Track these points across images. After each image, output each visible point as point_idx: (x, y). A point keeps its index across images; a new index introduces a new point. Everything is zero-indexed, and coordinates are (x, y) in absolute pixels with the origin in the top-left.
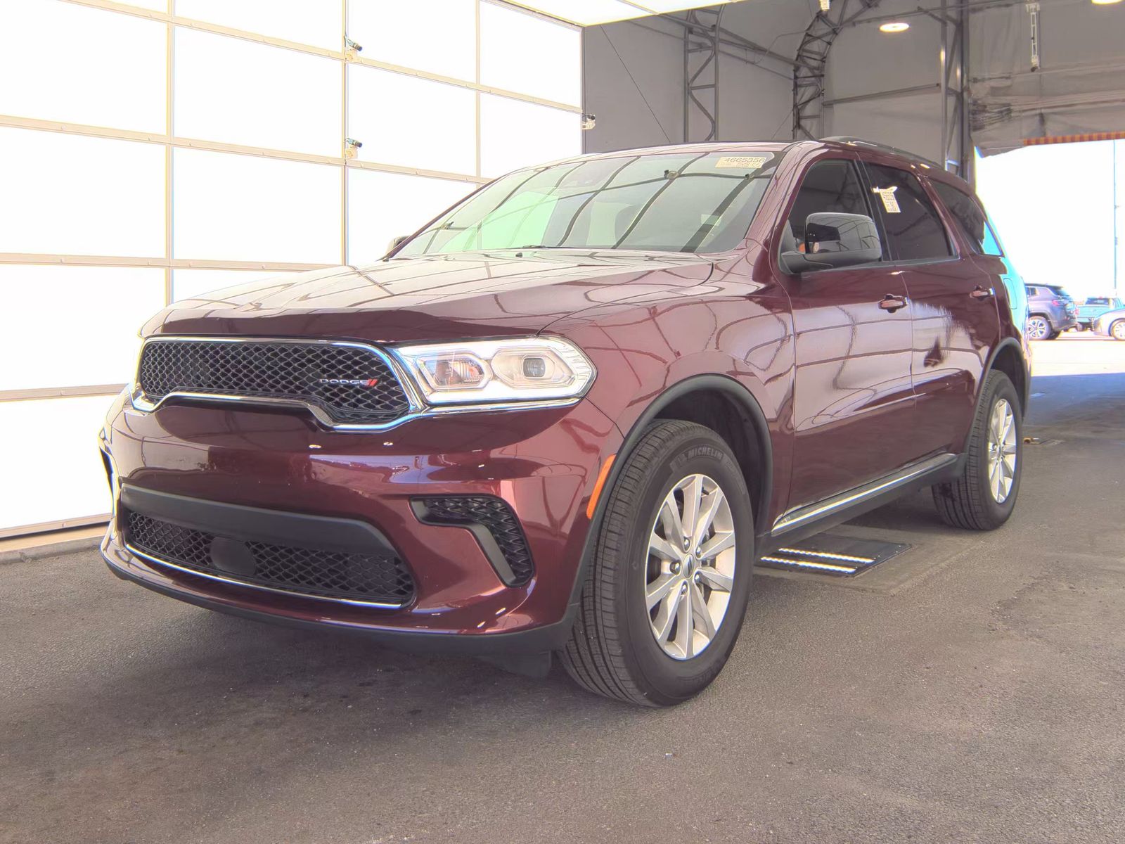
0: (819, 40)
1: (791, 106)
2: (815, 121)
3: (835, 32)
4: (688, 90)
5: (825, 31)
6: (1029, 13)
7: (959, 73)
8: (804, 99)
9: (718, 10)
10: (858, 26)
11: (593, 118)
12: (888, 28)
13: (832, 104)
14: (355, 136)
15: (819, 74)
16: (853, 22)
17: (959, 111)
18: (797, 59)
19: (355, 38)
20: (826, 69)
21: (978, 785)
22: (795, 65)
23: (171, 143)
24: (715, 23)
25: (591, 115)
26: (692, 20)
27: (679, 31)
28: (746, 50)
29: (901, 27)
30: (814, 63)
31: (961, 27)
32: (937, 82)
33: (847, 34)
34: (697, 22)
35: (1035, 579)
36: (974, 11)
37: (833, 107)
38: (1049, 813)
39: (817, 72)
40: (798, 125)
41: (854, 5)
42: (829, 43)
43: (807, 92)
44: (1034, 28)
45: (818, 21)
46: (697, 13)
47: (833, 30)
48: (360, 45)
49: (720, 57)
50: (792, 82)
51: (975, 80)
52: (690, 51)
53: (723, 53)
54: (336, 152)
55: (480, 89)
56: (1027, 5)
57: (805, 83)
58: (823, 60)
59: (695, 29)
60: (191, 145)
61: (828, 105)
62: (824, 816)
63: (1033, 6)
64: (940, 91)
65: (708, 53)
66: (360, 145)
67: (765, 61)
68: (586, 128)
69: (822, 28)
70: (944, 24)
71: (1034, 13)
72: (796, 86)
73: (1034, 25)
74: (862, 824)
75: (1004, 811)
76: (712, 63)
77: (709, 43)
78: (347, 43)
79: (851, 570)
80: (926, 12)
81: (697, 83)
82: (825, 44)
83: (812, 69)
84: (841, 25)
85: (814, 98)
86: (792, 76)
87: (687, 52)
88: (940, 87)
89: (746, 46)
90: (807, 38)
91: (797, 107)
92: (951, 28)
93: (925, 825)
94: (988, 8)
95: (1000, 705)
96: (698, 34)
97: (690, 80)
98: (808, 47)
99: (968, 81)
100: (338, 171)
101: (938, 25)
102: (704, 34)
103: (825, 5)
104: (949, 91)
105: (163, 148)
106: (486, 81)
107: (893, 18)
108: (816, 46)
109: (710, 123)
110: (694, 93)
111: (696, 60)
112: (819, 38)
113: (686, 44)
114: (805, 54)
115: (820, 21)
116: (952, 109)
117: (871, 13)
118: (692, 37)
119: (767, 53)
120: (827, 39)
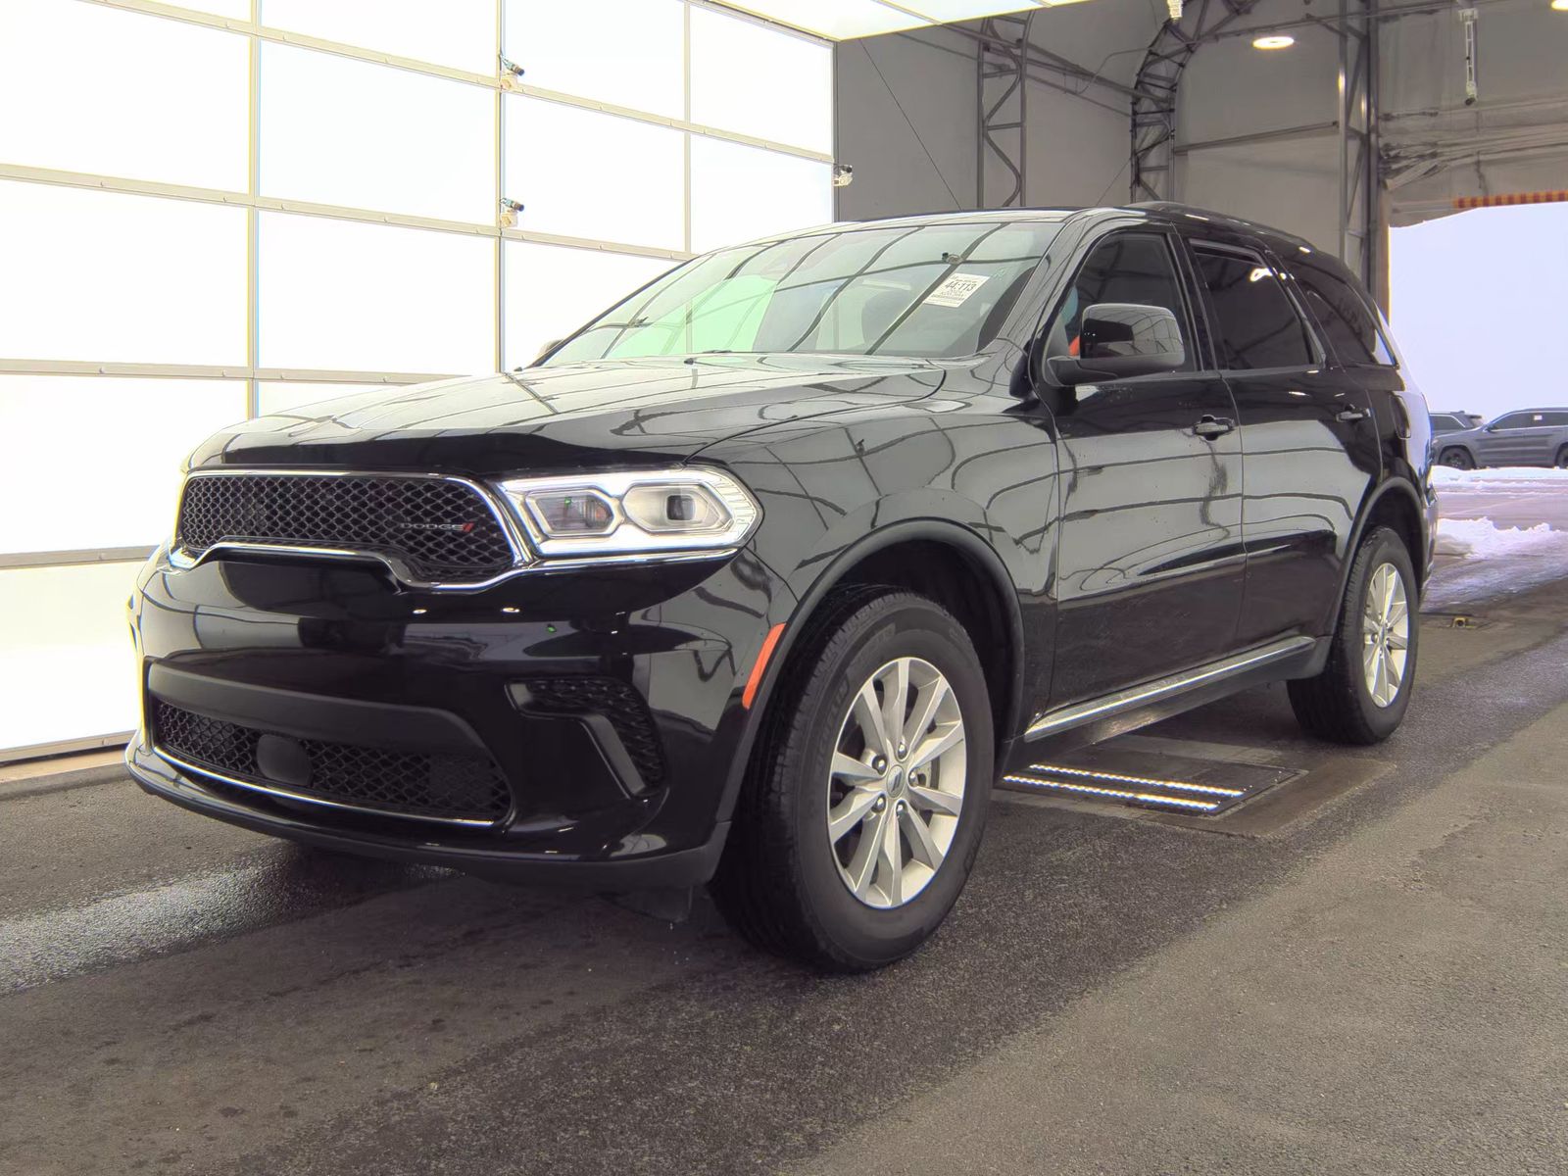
0: (1167, 61)
1: (1129, 154)
2: (1162, 175)
3: (1190, 49)
4: (983, 128)
5: (1176, 48)
6: (1463, 22)
7: (1364, 106)
8: (1145, 145)
9: (1025, 19)
10: (1222, 41)
11: (849, 170)
12: (1264, 43)
13: (1187, 151)
14: (513, 195)
15: (1167, 109)
16: (1215, 35)
17: (1364, 161)
18: (1136, 88)
19: (513, 57)
20: (1176, 100)
21: (1391, 1109)
22: (1133, 96)
23: (255, 204)
24: (1021, 37)
25: (847, 166)
26: (989, 33)
27: (970, 47)
28: (1064, 74)
29: (1283, 42)
30: (1160, 93)
31: (1368, 44)
32: (1334, 120)
33: (1206, 52)
34: (995, 35)
35: (1471, 819)
36: (1386, 19)
37: (1186, 155)
38: (1490, 1149)
39: (1165, 106)
40: (1137, 181)
41: (1217, 11)
42: (1182, 65)
43: (1151, 134)
44: (1470, 43)
45: (1166, 33)
46: (996, 23)
47: (1188, 46)
48: (521, 67)
49: (1028, 82)
50: (1129, 121)
51: (1388, 117)
52: (986, 76)
53: (1034, 78)
54: (488, 217)
55: (688, 129)
56: (1460, 12)
57: (1146, 121)
58: (1173, 89)
59: (992, 45)
60: (283, 207)
61: (1180, 152)
62: (1173, 1152)
63: (1468, 12)
64: (1336, 132)
65: (1012, 78)
66: (521, 208)
67: (1093, 90)
68: (840, 185)
69: (1171, 44)
70: (1343, 37)
71: (1470, 23)
72: (1135, 125)
73: (1469, 40)
74: (1228, 1164)
75: (1426, 1144)
76: (1017, 92)
77: (1013, 66)
78: (503, 64)
79: (1211, 806)
80: (1319, 20)
81: (995, 120)
82: (1175, 66)
83: (1157, 101)
84: (1198, 39)
85: (1160, 143)
86: (1130, 112)
87: (981, 76)
88: (1338, 127)
89: (1065, 69)
90: (1151, 58)
91: (1136, 154)
92: (1353, 43)
93: (1316, 1165)
94: (1405, 15)
95: (1422, 996)
96: (998, 52)
97: (985, 116)
98: (1151, 70)
99: (1378, 118)
100: (490, 244)
101: (1335, 38)
102: (1006, 51)
103: (1176, 11)
104: (1352, 133)
105: (244, 212)
106: (697, 118)
107: (1271, 30)
108: (1162, 69)
109: (1014, 176)
110: (991, 134)
111: (994, 87)
112: (1167, 57)
113: (980, 65)
114: (1147, 80)
115: (1169, 33)
116: (1355, 157)
117: (1240, 23)
118: (988, 56)
119: (1094, 79)
120: (1178, 59)
